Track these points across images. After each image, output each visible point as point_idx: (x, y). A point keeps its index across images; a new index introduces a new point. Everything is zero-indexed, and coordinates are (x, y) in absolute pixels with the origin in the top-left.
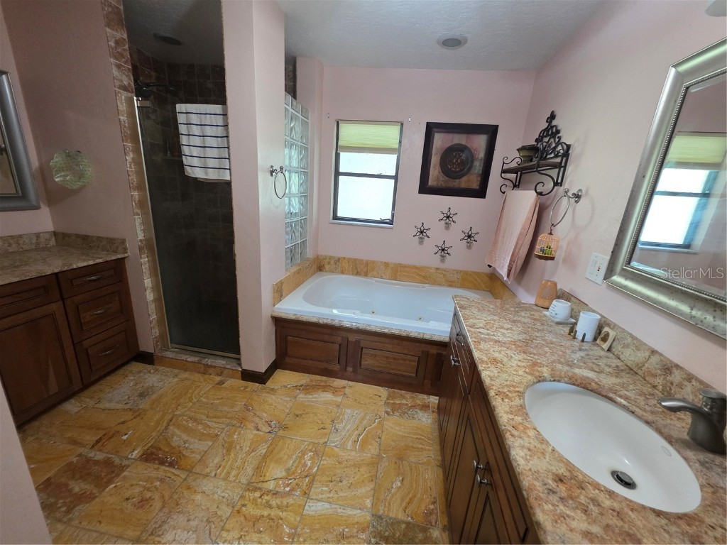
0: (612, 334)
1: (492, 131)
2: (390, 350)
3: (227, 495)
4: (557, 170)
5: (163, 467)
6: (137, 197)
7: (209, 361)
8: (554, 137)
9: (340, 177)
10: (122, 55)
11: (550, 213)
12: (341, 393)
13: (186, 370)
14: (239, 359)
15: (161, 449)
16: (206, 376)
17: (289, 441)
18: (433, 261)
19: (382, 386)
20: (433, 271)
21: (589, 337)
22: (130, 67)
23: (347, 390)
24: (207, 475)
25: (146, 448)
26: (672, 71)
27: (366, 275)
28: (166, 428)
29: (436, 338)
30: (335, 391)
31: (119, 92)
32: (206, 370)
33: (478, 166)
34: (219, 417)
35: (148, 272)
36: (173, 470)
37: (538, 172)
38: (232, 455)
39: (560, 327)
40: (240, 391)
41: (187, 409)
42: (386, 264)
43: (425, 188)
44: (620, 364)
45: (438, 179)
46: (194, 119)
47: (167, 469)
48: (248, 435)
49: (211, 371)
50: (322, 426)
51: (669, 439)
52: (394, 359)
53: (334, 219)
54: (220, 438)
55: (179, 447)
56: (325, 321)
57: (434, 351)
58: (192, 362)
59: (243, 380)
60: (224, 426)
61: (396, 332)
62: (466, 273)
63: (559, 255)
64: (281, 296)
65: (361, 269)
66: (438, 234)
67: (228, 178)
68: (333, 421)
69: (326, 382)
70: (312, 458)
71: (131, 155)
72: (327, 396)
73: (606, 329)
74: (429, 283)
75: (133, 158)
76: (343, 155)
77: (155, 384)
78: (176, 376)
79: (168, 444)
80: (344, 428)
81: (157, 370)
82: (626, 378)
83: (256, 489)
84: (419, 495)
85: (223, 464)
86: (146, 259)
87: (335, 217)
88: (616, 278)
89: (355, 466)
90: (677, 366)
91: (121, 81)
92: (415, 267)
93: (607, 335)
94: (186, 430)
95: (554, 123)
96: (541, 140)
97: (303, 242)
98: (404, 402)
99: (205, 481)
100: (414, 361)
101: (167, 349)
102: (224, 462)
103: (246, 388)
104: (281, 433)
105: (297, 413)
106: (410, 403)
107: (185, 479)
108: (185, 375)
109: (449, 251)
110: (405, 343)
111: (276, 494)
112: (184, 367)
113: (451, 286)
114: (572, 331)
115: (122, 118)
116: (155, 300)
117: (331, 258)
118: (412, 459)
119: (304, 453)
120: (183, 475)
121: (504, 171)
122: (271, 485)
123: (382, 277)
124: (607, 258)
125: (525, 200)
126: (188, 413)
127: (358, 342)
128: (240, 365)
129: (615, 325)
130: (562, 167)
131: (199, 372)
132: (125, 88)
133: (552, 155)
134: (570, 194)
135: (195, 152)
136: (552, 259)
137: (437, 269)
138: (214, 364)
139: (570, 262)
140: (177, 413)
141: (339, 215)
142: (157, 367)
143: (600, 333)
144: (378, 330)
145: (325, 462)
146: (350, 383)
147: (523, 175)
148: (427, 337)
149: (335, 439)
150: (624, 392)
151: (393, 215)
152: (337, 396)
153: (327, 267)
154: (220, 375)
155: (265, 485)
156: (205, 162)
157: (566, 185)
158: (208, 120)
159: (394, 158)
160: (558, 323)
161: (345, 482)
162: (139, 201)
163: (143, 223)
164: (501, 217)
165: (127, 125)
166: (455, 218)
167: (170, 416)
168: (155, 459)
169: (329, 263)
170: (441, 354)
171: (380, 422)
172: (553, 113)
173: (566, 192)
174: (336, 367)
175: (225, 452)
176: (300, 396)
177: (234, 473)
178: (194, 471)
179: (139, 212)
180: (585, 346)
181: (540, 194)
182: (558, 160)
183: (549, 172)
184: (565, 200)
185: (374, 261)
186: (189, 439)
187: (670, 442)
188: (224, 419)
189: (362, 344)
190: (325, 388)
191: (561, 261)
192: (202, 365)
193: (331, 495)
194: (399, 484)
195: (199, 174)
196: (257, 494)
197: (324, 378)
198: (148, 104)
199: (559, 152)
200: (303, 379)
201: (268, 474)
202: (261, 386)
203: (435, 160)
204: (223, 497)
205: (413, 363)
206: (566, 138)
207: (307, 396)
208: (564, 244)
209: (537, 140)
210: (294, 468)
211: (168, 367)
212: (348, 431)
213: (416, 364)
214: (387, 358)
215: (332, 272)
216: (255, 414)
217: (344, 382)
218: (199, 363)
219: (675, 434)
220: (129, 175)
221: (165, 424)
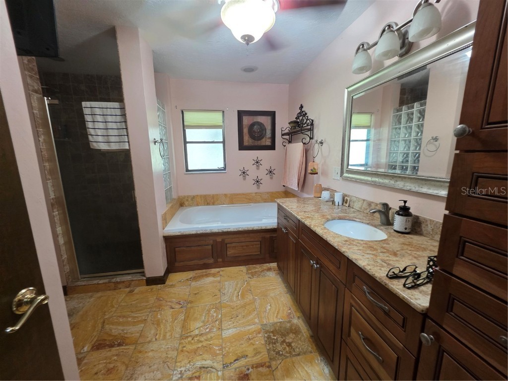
0: (348, 199)
1: (272, 114)
2: (244, 241)
3: (170, 346)
4: (310, 132)
5: (114, 349)
6: (48, 167)
7: (118, 279)
8: (305, 116)
9: (187, 144)
10: (32, 69)
11: (311, 152)
12: (218, 275)
13: (98, 291)
14: (143, 272)
15: (105, 340)
16: (117, 291)
17: (197, 308)
18: (253, 189)
19: (241, 266)
20: (254, 195)
21: (340, 204)
22: (38, 77)
23: (221, 273)
24: (149, 342)
25: (93, 343)
26: (346, 90)
27: (213, 204)
28: (103, 327)
29: (269, 227)
30: (214, 275)
31: (32, 94)
32: (116, 286)
33: (269, 133)
34: (141, 310)
35: (59, 222)
36: (123, 347)
37: (302, 133)
38: (162, 326)
39: (328, 203)
40: (149, 292)
41: (113, 313)
42: (226, 195)
43: (242, 147)
44: (354, 210)
45: (248, 141)
46: (98, 111)
47: (118, 348)
48: (167, 314)
49: (120, 286)
50: (214, 294)
51: (375, 226)
52: (247, 246)
53: (186, 171)
54: (148, 320)
55: (120, 334)
56: (201, 232)
57: (268, 235)
58: (104, 283)
59: (147, 285)
60: (148, 313)
61: (246, 229)
62: (272, 193)
63: (319, 172)
64: (166, 223)
65: (209, 200)
66: (253, 173)
67: (128, 148)
68: (220, 290)
69: (206, 272)
70: (215, 312)
71: (43, 137)
72: (211, 279)
73: (346, 198)
74: (253, 203)
75: (44, 139)
76: (187, 131)
77: (76, 306)
78: (91, 297)
79: (110, 335)
80: (228, 292)
81: (71, 298)
82: (358, 213)
83: (187, 337)
84: (281, 309)
85: (158, 332)
86: (57, 212)
87: (187, 170)
88: (345, 175)
89: (242, 307)
90: (372, 202)
91: (33, 86)
92: (243, 194)
93: (347, 200)
94: (119, 324)
95: (303, 110)
96: (299, 118)
97: (171, 188)
98: (257, 270)
99: (150, 345)
100: (258, 244)
101: (78, 280)
102: (158, 331)
103: (152, 289)
104: (189, 305)
105: (196, 292)
106: (260, 269)
107: (135, 349)
108: (99, 294)
109: (261, 182)
110: (252, 235)
111: (201, 335)
112: (97, 289)
113: (265, 202)
114: (333, 202)
115: (35, 111)
116: (65, 244)
117: (188, 197)
118: (272, 295)
119: (209, 311)
120: (132, 347)
121: (283, 135)
122: (197, 332)
123: (224, 204)
124: (340, 167)
125: (297, 148)
126: (115, 314)
127: (223, 240)
128: (144, 276)
129: (349, 195)
130: (311, 130)
131: (110, 290)
132: (36, 92)
133: (306, 125)
134: (318, 142)
135: (99, 132)
136: (317, 173)
137: (256, 193)
138: (123, 280)
139: (325, 174)
140: (106, 317)
141: (190, 168)
142: (71, 296)
143: (344, 201)
144: (235, 230)
145: (224, 311)
146: (222, 269)
147: (292, 136)
148: (264, 228)
149: (225, 299)
150: (358, 217)
151: (225, 165)
152: (217, 277)
153: (186, 203)
154: (128, 287)
155: (193, 334)
156: (108, 138)
157: (315, 138)
158: (109, 112)
159: (220, 131)
160: (327, 201)
161: (240, 316)
162: (50, 170)
163: (53, 186)
164: (285, 159)
165: (38, 116)
166: (261, 162)
167: (102, 320)
168: (105, 346)
169: (187, 200)
170: (272, 236)
171: (247, 283)
172: (301, 105)
173: (317, 141)
174: (211, 261)
175: (156, 326)
176: (192, 284)
177: (168, 334)
178: (139, 342)
179: (50, 177)
180: (340, 207)
181: (304, 144)
182: (309, 127)
183: (306, 133)
184: (317, 145)
185: (217, 195)
186: (125, 328)
187: (376, 227)
188: (146, 310)
189: (226, 241)
190: (207, 275)
191: (321, 174)
192: (112, 283)
193: (235, 324)
194: (269, 307)
195: (103, 147)
196: (190, 339)
197: (204, 270)
198: (56, 102)
199: (308, 123)
200: (191, 274)
201: (191, 328)
202: (162, 285)
203: (246, 131)
204: (168, 348)
205: (257, 246)
206: (311, 116)
207: (197, 282)
208: (320, 166)
209: (296, 118)
210: (206, 319)
211: (81, 293)
212: (231, 292)
213: (259, 245)
214: (242, 246)
215: (190, 206)
216: (167, 301)
217: (218, 270)
218: (110, 282)
219: (377, 224)
220: (41, 152)
221: (100, 325)
